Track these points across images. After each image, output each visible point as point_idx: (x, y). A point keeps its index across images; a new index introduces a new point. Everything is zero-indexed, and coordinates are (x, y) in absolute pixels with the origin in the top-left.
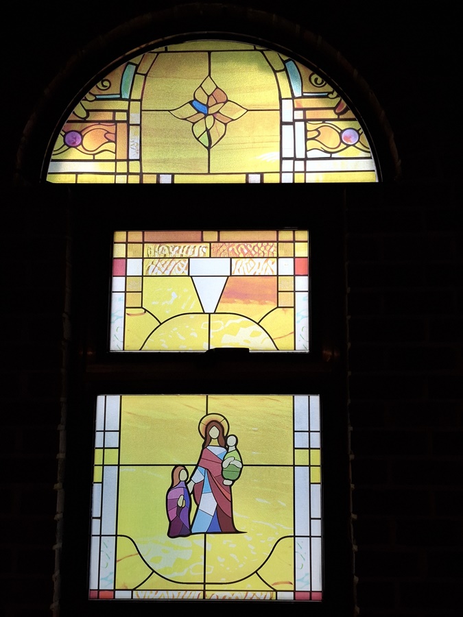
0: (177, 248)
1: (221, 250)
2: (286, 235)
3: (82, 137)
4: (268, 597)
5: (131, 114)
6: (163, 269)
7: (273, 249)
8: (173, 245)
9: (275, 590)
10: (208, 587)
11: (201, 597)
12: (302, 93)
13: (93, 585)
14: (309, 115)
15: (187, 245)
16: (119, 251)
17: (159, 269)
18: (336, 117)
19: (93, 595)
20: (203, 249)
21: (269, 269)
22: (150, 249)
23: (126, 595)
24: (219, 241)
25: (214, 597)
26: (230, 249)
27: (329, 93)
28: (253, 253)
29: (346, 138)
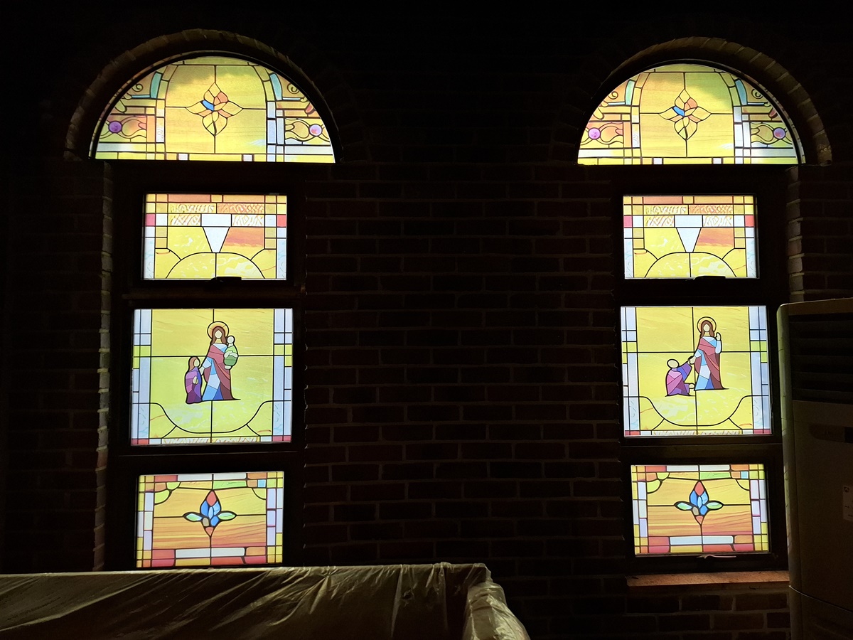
0: (192, 207)
1: (225, 208)
2: (271, 199)
3: (122, 125)
4: (254, 441)
5: (157, 110)
6: (182, 222)
7: (262, 208)
8: (189, 204)
9: (259, 436)
10: (213, 435)
11: (209, 441)
12: (282, 97)
13: (134, 436)
14: (287, 113)
15: (200, 204)
16: (150, 208)
17: (179, 221)
18: (306, 115)
19: (134, 443)
20: (212, 208)
21: (258, 222)
22: (173, 207)
23: (157, 442)
24: (222, 202)
25: (218, 441)
26: (231, 208)
27: (301, 98)
28: (247, 210)
29: (313, 131)
